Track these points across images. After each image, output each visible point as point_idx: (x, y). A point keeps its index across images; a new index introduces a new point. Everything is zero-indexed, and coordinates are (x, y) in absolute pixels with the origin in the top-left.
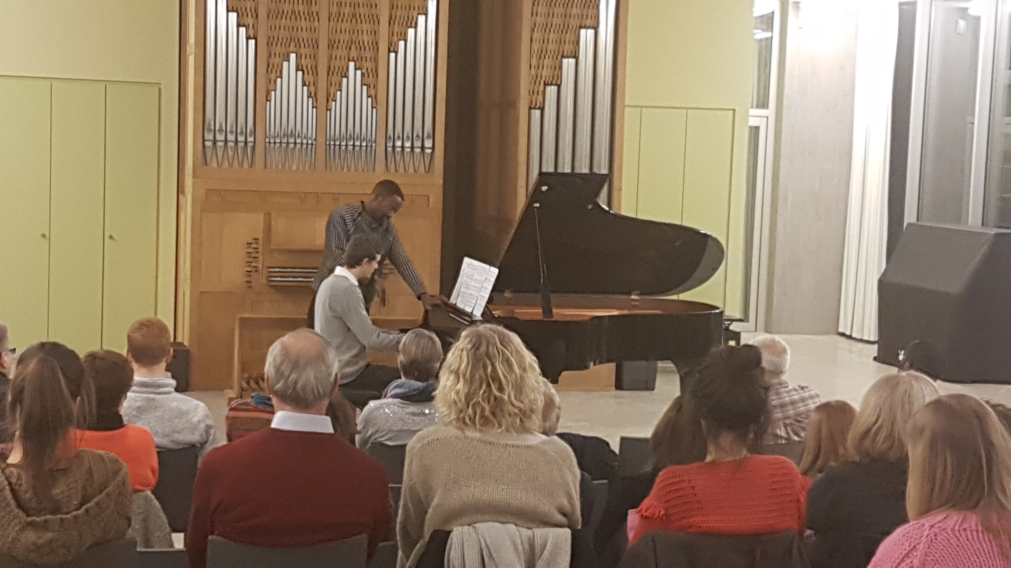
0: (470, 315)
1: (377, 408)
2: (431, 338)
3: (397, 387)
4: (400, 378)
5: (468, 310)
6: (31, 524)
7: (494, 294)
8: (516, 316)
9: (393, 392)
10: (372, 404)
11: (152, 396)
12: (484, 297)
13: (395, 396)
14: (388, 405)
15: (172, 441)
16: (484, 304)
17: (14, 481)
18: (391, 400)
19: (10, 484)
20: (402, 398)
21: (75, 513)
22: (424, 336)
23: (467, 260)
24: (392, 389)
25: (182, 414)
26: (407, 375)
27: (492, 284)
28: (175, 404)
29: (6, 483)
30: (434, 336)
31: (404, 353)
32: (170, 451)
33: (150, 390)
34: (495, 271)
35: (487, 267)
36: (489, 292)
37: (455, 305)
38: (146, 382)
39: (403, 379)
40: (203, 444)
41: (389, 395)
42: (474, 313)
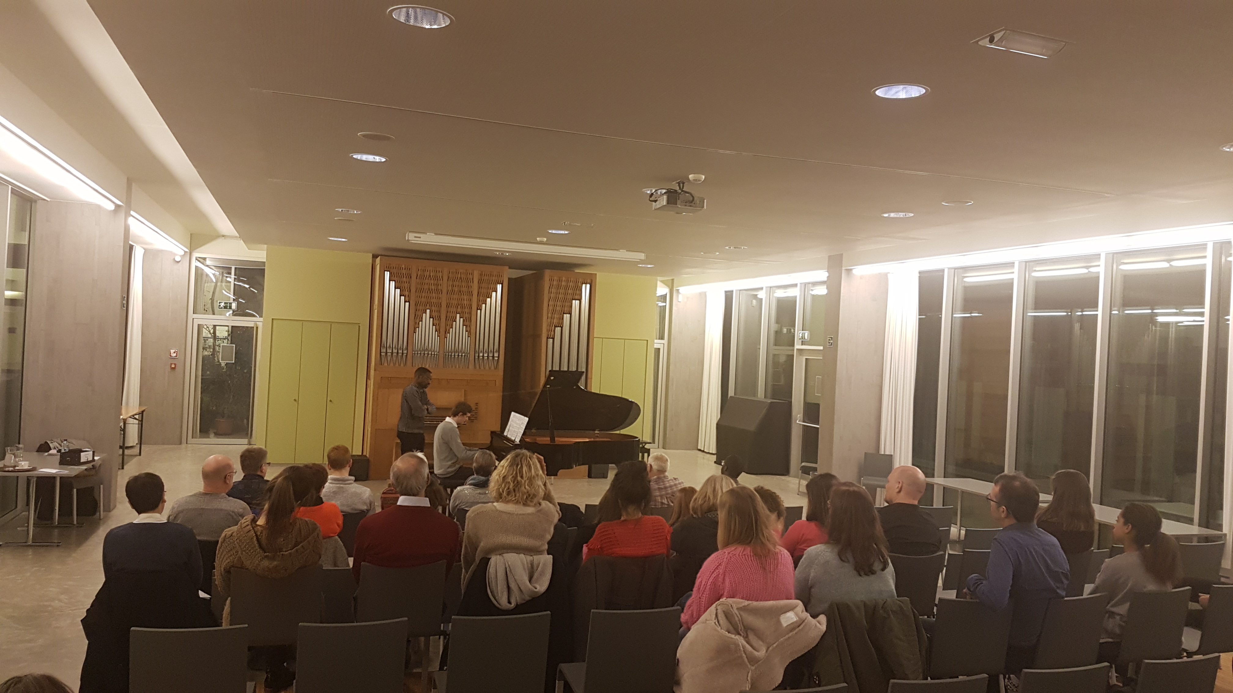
0: (513, 441)
1: (461, 491)
2: (490, 455)
3: (472, 479)
4: (474, 475)
5: (513, 438)
6: (266, 556)
7: (526, 430)
8: (537, 442)
9: (469, 482)
10: (459, 488)
11: (342, 485)
12: (520, 432)
13: (470, 484)
14: (467, 489)
15: (352, 509)
16: (521, 436)
17: (259, 533)
18: (468, 486)
19: (256, 535)
20: (473, 485)
21: (290, 551)
22: (486, 453)
23: (513, 413)
24: (470, 480)
25: (356, 495)
26: (477, 474)
27: (525, 425)
28: (354, 490)
29: (254, 535)
30: (492, 453)
31: (476, 462)
32: (350, 514)
33: (341, 482)
34: (527, 419)
35: (523, 417)
36: (523, 430)
37: (507, 436)
38: (339, 478)
39: (475, 476)
40: (368, 510)
41: (468, 483)
42: (516, 440)
